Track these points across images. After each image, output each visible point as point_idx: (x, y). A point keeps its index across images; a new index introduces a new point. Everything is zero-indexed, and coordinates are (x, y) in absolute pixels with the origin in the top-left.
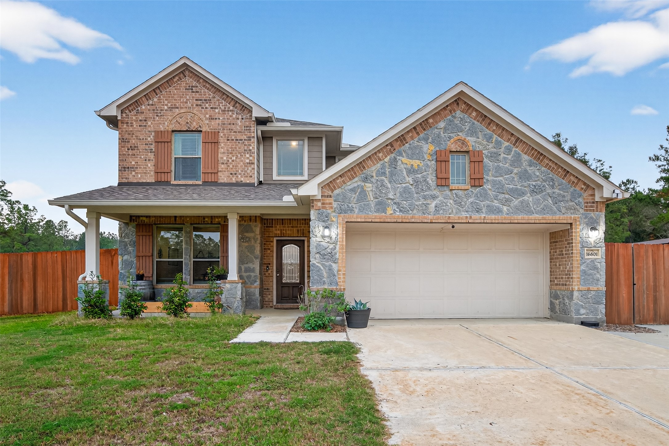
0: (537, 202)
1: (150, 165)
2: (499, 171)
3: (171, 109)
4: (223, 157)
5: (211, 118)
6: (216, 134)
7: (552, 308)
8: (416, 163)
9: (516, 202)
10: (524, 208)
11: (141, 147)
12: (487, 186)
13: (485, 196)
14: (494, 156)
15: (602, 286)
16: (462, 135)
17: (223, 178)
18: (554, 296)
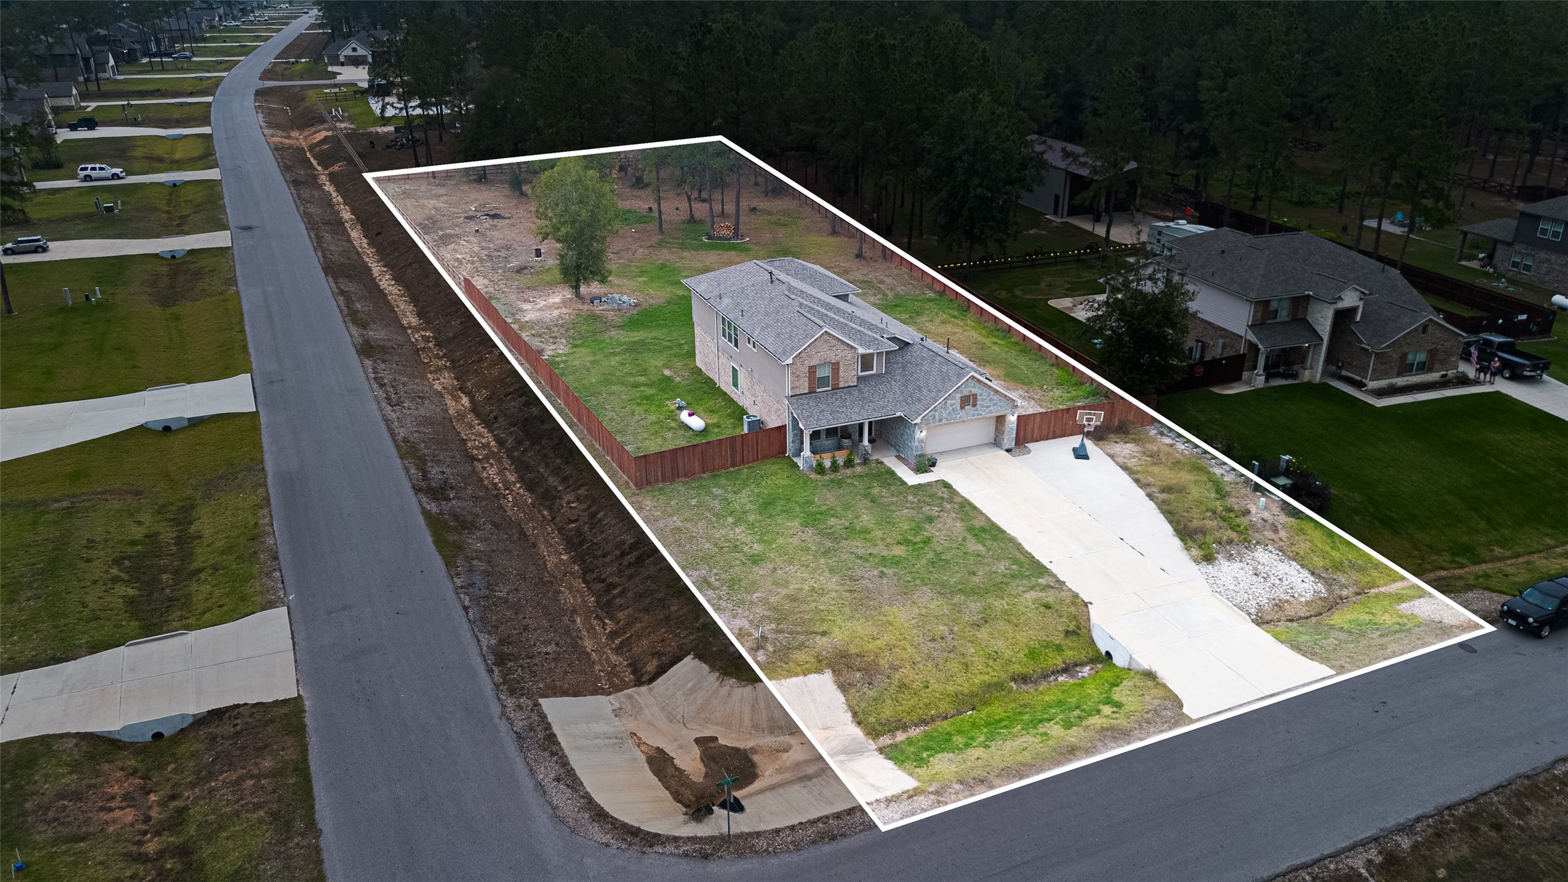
0: (995, 409)
1: (806, 384)
2: (983, 400)
3: (816, 353)
4: (841, 374)
5: (836, 355)
6: (838, 363)
7: (995, 440)
8: (953, 402)
9: (987, 410)
10: (990, 412)
11: (802, 376)
12: (978, 406)
13: (977, 410)
14: (981, 394)
15: (1014, 436)
16: (970, 389)
17: (842, 385)
18: (996, 436)
